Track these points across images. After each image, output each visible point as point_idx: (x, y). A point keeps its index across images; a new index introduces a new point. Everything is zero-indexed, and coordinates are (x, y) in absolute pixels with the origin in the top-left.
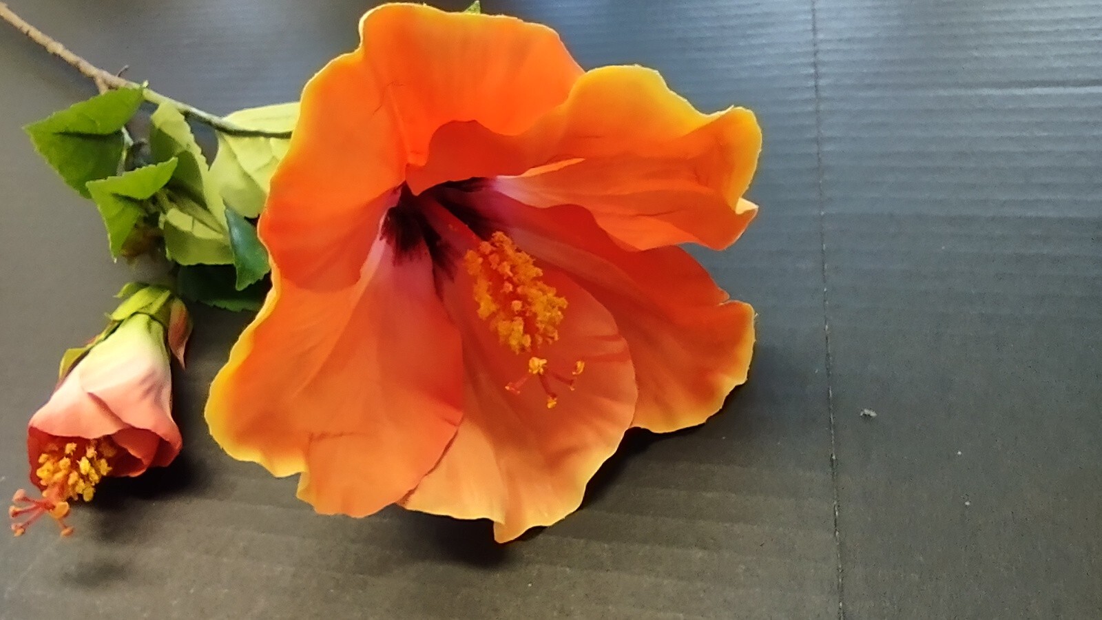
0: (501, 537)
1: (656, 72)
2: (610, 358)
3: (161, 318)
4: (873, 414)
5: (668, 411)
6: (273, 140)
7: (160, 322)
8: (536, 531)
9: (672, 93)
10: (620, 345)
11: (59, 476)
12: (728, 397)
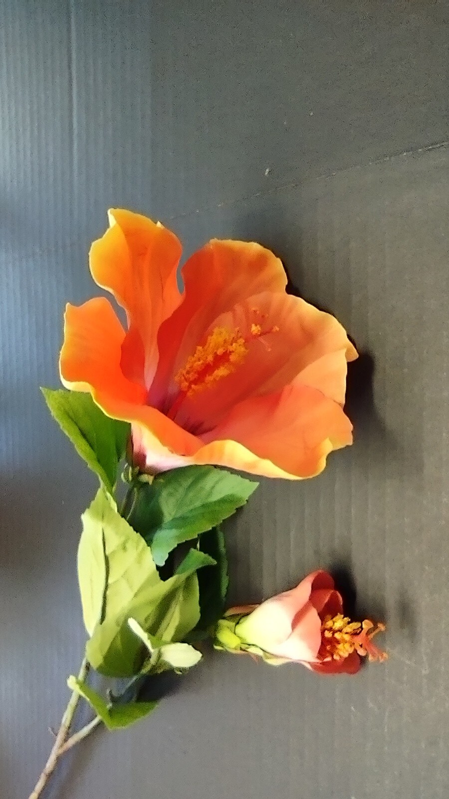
0: (355, 355)
1: (93, 244)
2: (247, 311)
3: (238, 619)
4: (267, 170)
5: (275, 278)
6: (110, 581)
7: (240, 619)
8: (349, 337)
9: (104, 236)
10: (239, 309)
11: (347, 637)
12: (265, 247)
